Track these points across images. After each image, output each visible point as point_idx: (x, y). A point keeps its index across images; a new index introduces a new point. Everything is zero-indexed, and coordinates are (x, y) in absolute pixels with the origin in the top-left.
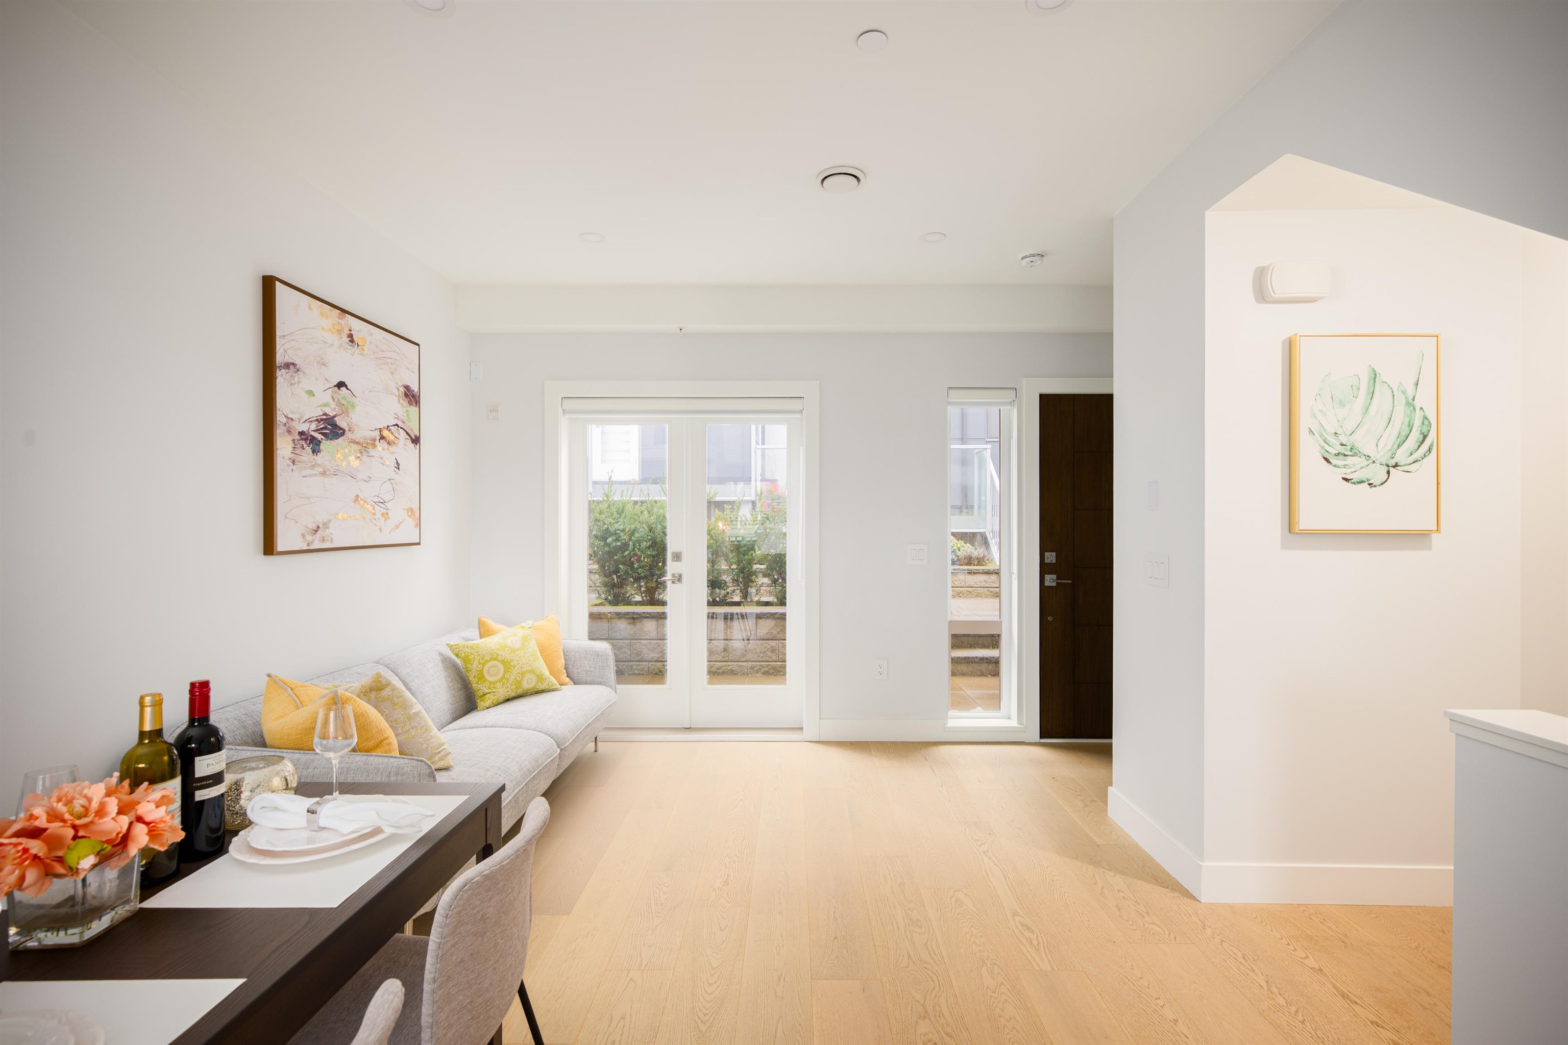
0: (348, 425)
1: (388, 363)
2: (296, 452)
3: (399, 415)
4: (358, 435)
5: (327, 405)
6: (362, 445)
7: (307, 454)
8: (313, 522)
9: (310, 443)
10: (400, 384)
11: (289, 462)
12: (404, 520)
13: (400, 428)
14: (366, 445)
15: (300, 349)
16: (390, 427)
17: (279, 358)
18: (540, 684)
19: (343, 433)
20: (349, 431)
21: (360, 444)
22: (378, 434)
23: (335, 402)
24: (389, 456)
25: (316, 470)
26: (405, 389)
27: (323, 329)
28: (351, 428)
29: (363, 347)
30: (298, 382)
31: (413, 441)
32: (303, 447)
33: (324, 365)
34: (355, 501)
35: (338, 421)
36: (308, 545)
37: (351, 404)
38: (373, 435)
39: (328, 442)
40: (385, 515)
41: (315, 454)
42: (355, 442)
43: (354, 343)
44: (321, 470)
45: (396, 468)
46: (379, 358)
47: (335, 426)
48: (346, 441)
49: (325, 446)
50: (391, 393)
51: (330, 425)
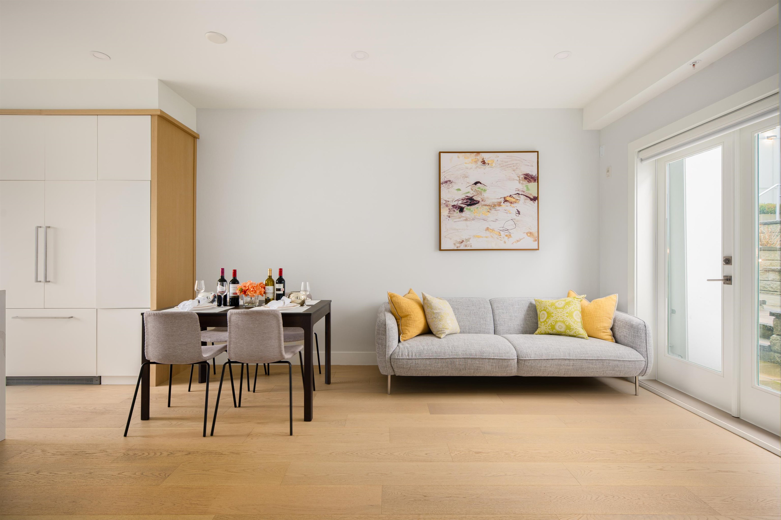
0: (481, 199)
2: (450, 213)
3: (519, 189)
4: (488, 202)
5: (468, 192)
6: (491, 206)
7: (457, 213)
8: (460, 239)
9: (458, 209)
10: (521, 174)
11: (447, 217)
12: (524, 238)
13: (520, 195)
14: (494, 206)
15: (453, 174)
16: (512, 196)
17: (442, 180)
18: (569, 331)
19: (478, 202)
20: (482, 201)
21: (489, 206)
22: (502, 200)
23: (473, 190)
24: (512, 209)
25: (462, 219)
26: (525, 176)
27: (466, 163)
28: (483, 200)
29: (491, 164)
30: (452, 187)
31: (531, 199)
32: (454, 211)
33: (467, 177)
34: (486, 230)
35: (475, 198)
36: (457, 248)
37: (484, 189)
38: (499, 200)
39: (469, 207)
40: (508, 236)
41: (461, 213)
42: (486, 205)
43: (486, 164)
44: (465, 218)
45: (517, 214)
46: (503, 166)
47: (473, 200)
48: (480, 206)
49: (467, 209)
50: (514, 180)
51: (470, 200)
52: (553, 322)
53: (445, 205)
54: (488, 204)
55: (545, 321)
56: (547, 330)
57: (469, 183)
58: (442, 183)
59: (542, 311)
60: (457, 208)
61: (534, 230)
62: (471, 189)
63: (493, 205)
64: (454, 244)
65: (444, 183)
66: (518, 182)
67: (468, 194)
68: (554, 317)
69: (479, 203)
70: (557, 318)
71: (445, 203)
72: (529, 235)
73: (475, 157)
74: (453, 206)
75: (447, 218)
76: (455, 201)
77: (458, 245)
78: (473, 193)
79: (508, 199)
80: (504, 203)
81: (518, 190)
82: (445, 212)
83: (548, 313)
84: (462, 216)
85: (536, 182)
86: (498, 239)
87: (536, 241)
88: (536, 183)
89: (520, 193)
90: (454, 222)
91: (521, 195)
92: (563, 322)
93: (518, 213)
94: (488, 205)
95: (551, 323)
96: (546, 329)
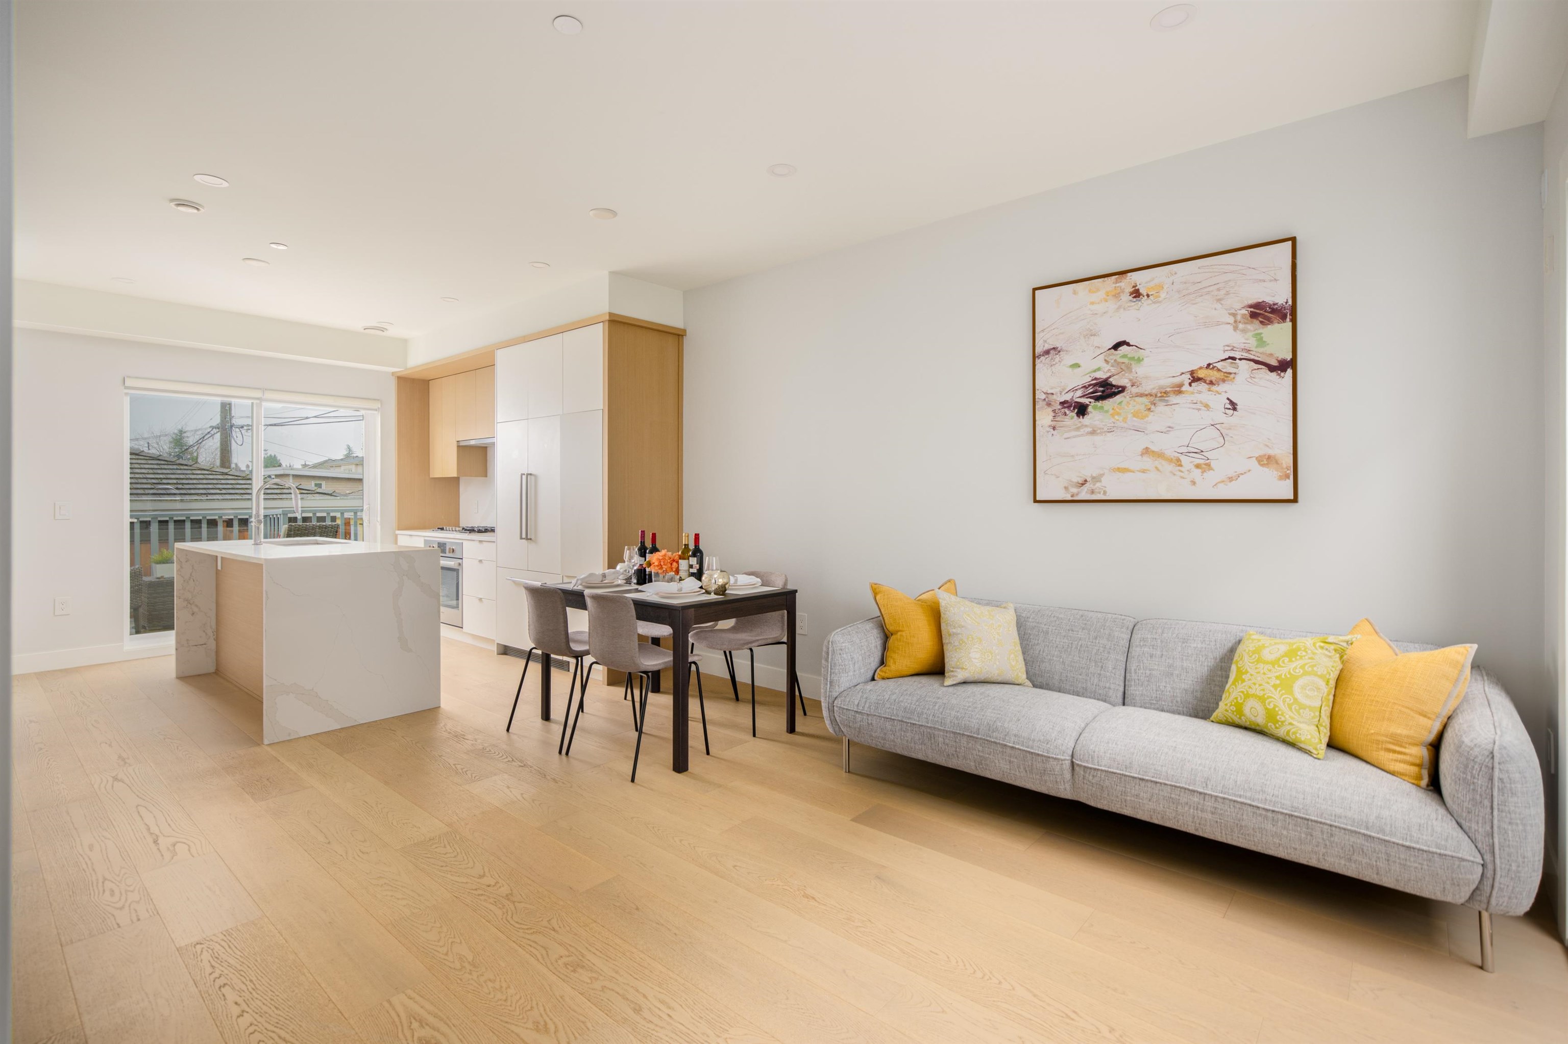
0: (1130, 380)
1: (1208, 293)
2: (1057, 419)
3: (1234, 345)
4: (1147, 387)
5: (1099, 369)
6: (1156, 395)
7: (1072, 419)
8: (1078, 477)
9: (1074, 409)
10: (1238, 306)
11: (1048, 429)
12: (1249, 471)
13: (1237, 361)
14: (1163, 394)
15: (1062, 333)
16: (1214, 365)
17: (1039, 350)
19: (1122, 389)
20: (1132, 386)
21: (1151, 395)
22: (1187, 378)
23: (1110, 364)
24: (1216, 399)
25: (1082, 431)
26: (1252, 310)
27: (1092, 303)
28: (1135, 382)
29: (1157, 294)
30: (1059, 361)
31: (1272, 369)
32: (1065, 414)
33: (1094, 335)
34: (1142, 454)
35: (1113, 381)
36: (1072, 496)
37: (1136, 358)
38: (1177, 380)
39: (1099, 404)
40: (1204, 466)
41: (1081, 417)
42: (1141, 395)
43: (1141, 297)
44: (1090, 430)
45: (1229, 409)
46: (1189, 294)
47: (1109, 387)
48: (1128, 397)
49: (1095, 408)
50: (1218, 324)
51: (1102, 387)
52: (1241, 696)
53: (1045, 403)
54: (1147, 393)
56: (1228, 713)
57: (1099, 347)
58: (1038, 357)
60: (1072, 408)
61: (1283, 451)
62: (1105, 360)
63: (1161, 393)
64: (1064, 489)
65: (1043, 355)
66: (1230, 328)
67: (1098, 372)
69: (1125, 392)
71: (1045, 399)
72: (1265, 462)
73: (1114, 285)
74: (1062, 403)
75: (1048, 432)
76: (1067, 391)
77: (1075, 490)
78: (1109, 370)
79: (1201, 374)
80: (1191, 386)
81: (1232, 350)
82: (1045, 418)
84: (1082, 425)
85: (1289, 320)
86: (1174, 474)
87: (1289, 478)
88: (1288, 325)
89: (1237, 355)
90: (1066, 439)
91: (1240, 359)
93: (1230, 407)
94: (1147, 395)
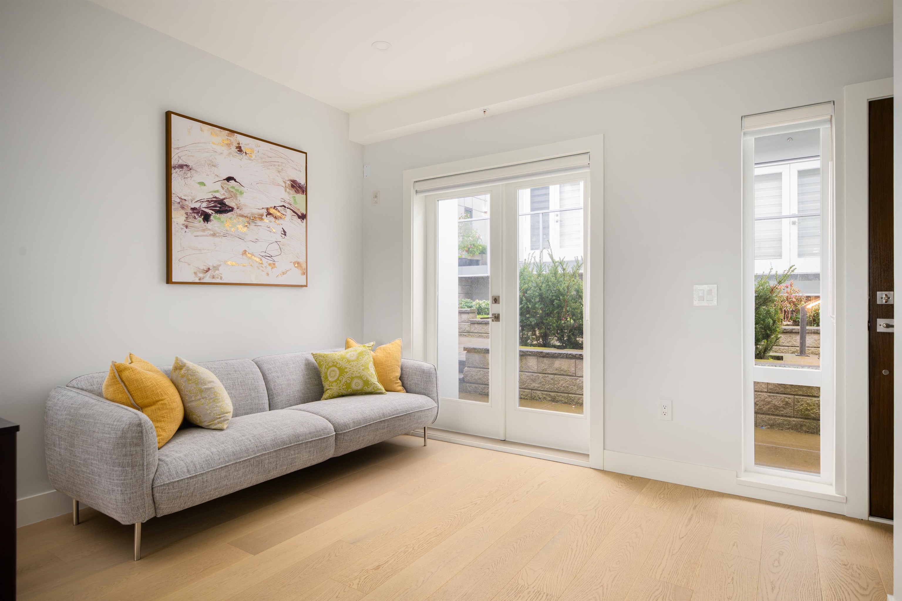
0: (236, 205)
1: (275, 165)
2: (188, 220)
3: (285, 199)
4: (245, 212)
5: (217, 191)
6: (250, 218)
7: (199, 222)
8: (204, 265)
9: (201, 215)
10: (287, 179)
11: (182, 227)
12: (291, 269)
13: (286, 209)
15: (193, 156)
16: (277, 207)
17: (173, 162)
18: (366, 388)
19: (232, 210)
20: (237, 209)
21: (248, 217)
22: (264, 212)
23: (224, 189)
24: (276, 227)
25: (207, 233)
26: (292, 183)
27: (213, 143)
28: (239, 207)
29: (250, 154)
30: (190, 177)
31: (299, 217)
32: (195, 218)
33: (215, 166)
34: (243, 254)
35: (227, 202)
36: (200, 279)
37: (240, 191)
38: (261, 211)
39: (218, 215)
40: (272, 265)
41: (206, 222)
42: (243, 216)
43: (242, 152)
44: (212, 233)
46: (266, 162)
47: (224, 205)
48: (235, 215)
49: (215, 217)
50: (279, 185)
51: (220, 204)
52: (349, 380)
53: (179, 205)
54: (245, 215)
55: (338, 379)
56: (340, 391)
57: (218, 176)
58: (174, 167)
59: (330, 367)
60: (200, 214)
61: (302, 260)
62: (222, 186)
63: (253, 217)
64: (194, 274)
65: (178, 168)
66: (283, 189)
67: (217, 193)
68: (348, 374)
69: (234, 212)
70: (352, 374)
71: (179, 203)
72: (296, 265)
73: (227, 137)
74: (193, 209)
75: (182, 229)
76: (196, 200)
77: (201, 275)
78: (224, 194)
79: (272, 211)
80: (267, 217)
81: (284, 202)
82: (178, 217)
83: (339, 368)
84: (207, 228)
85: (305, 194)
86: (259, 269)
87: (304, 274)
88: (305, 196)
89: (286, 205)
90: (195, 236)
91: (288, 208)
92: (360, 377)
93: (283, 233)
94: (245, 217)
95: (346, 381)
96: (340, 389)
